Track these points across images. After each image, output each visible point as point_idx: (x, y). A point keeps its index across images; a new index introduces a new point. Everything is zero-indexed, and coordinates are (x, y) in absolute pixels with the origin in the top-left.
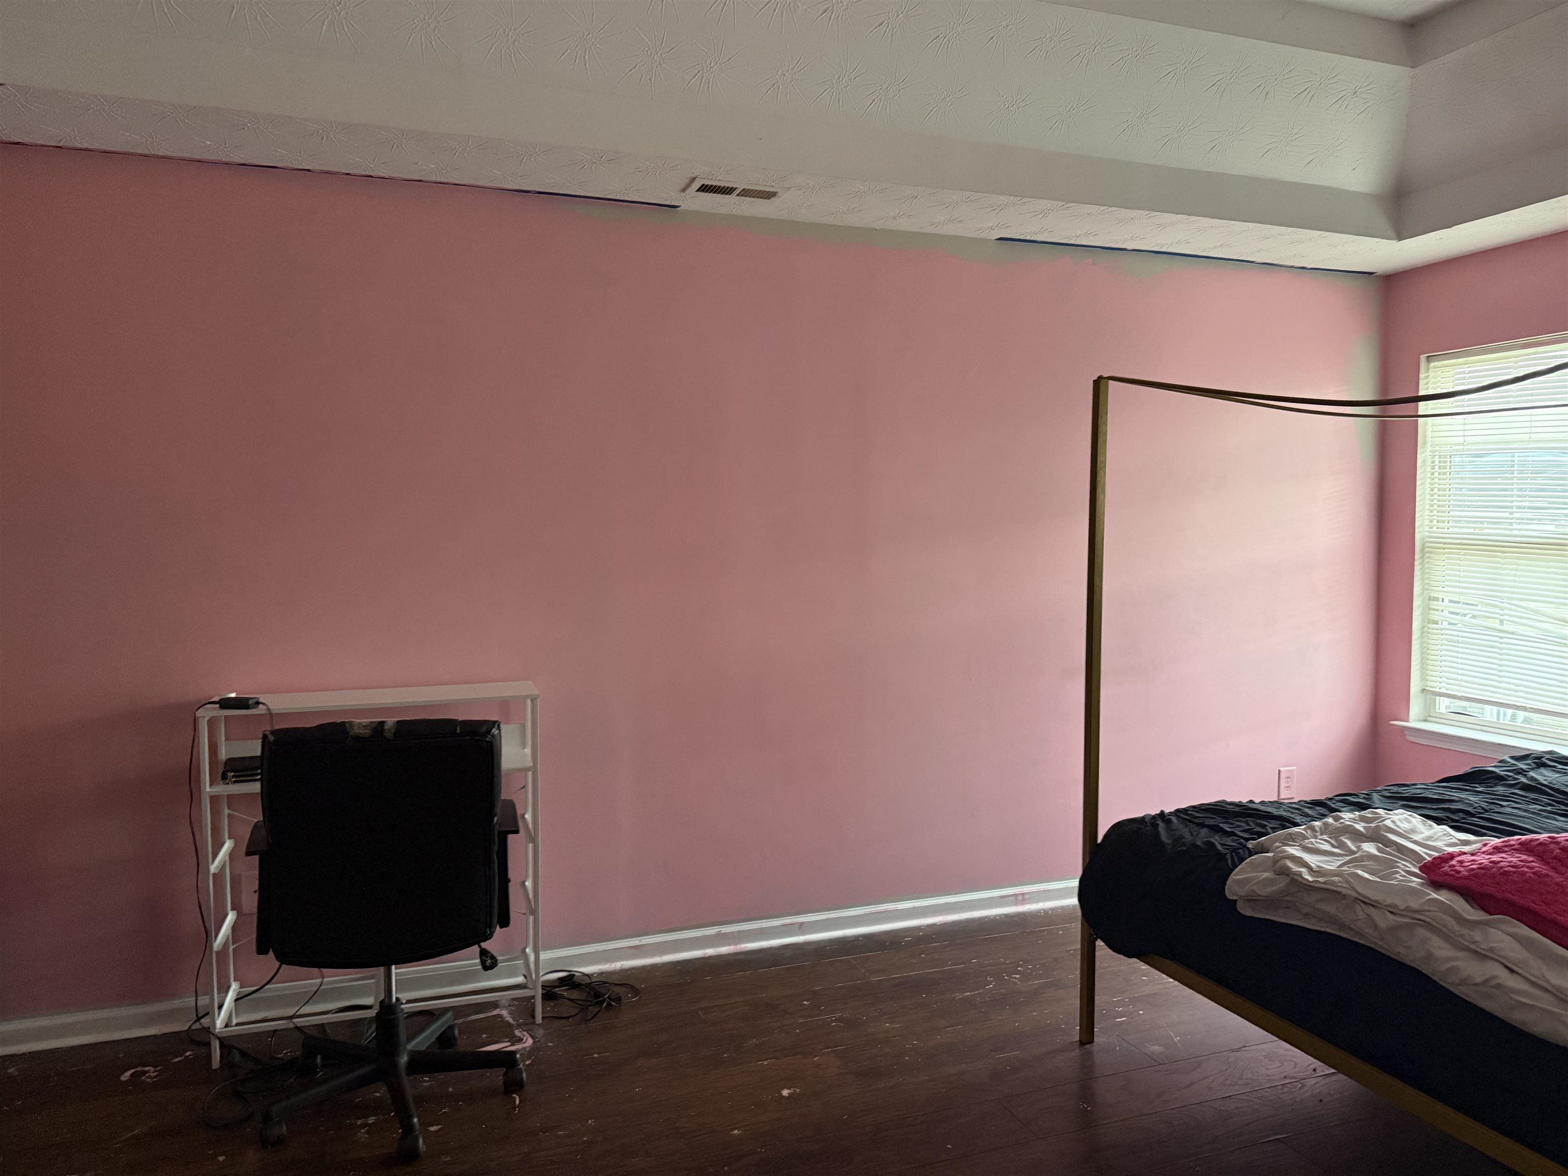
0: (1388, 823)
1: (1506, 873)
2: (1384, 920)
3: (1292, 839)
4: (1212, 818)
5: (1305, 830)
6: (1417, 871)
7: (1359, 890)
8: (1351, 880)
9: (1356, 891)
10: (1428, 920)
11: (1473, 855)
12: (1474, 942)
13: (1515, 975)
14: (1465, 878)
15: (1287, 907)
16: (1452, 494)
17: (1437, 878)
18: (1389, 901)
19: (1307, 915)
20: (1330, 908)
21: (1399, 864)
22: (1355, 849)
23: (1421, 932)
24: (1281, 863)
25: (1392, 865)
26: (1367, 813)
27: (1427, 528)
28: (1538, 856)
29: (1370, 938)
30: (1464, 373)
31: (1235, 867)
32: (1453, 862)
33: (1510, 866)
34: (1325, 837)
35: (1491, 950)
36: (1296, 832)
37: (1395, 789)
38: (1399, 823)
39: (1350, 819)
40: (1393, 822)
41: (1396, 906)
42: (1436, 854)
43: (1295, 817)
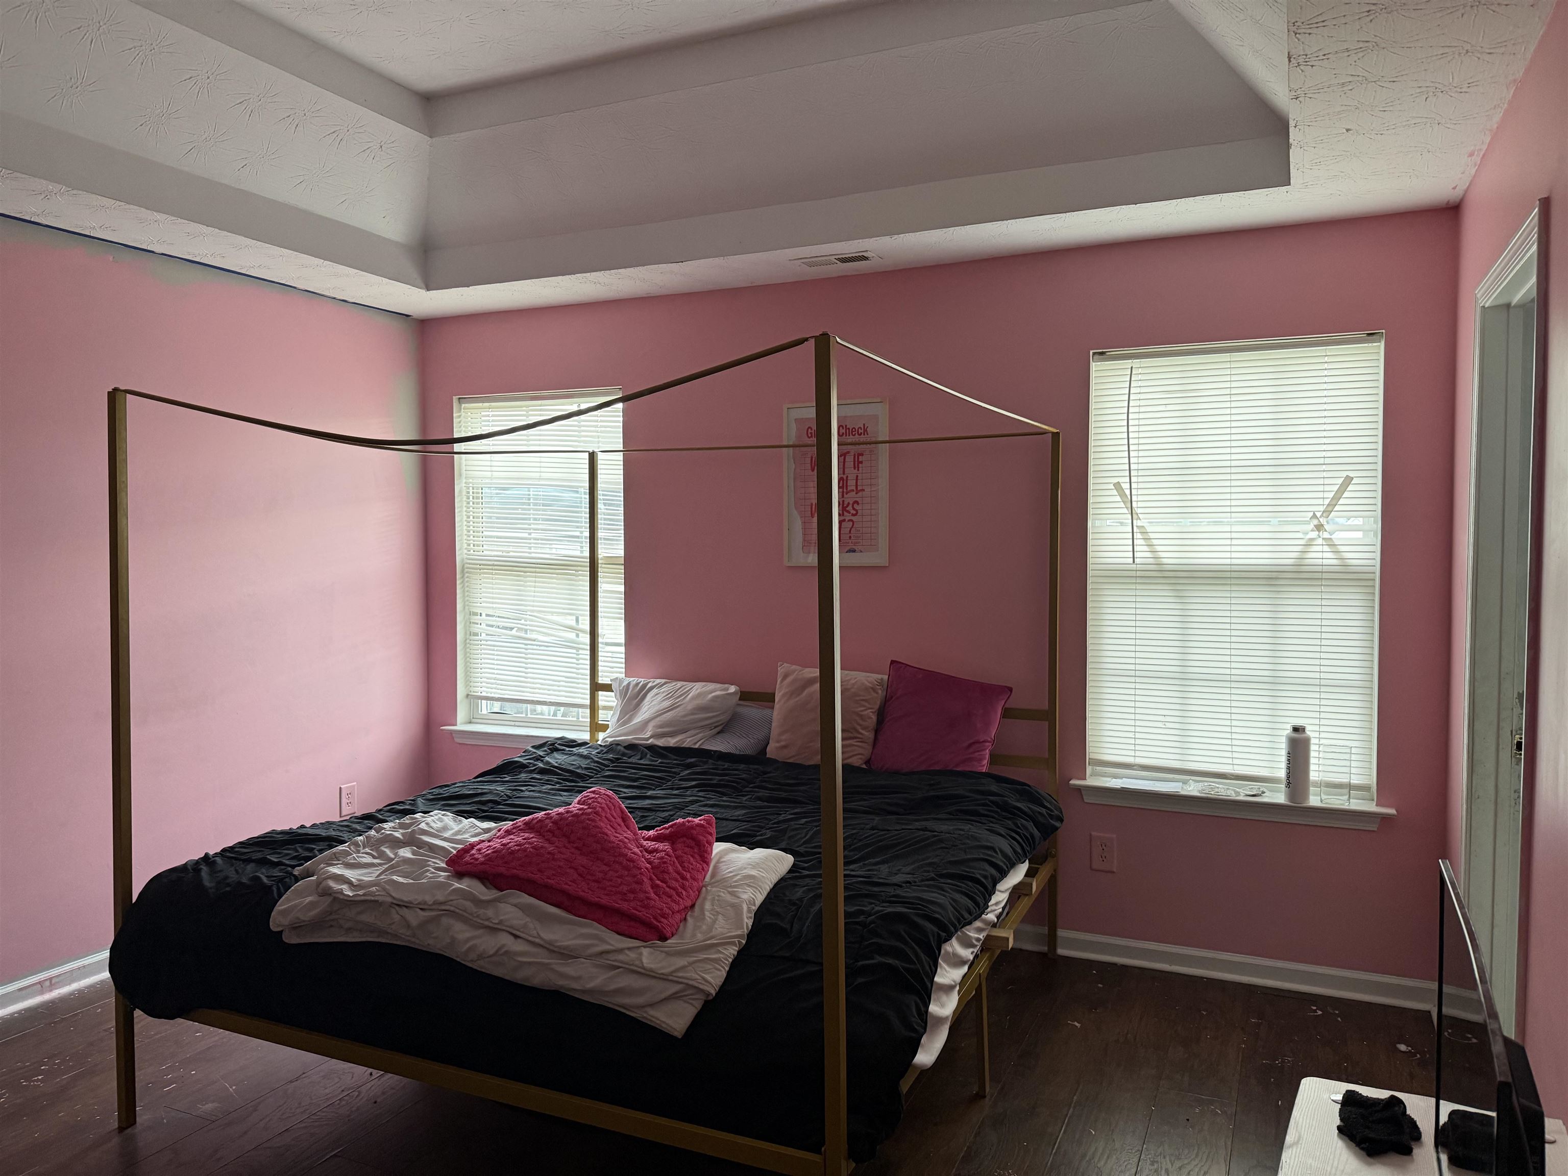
0: (423, 826)
1: (513, 853)
2: (414, 918)
3: (336, 857)
4: (259, 851)
5: (349, 847)
6: (444, 865)
7: (394, 895)
8: (387, 887)
9: (391, 896)
10: (452, 909)
11: (489, 841)
12: (488, 919)
13: (519, 940)
14: (482, 863)
15: (331, 926)
16: (485, 522)
17: (460, 869)
18: (420, 898)
19: (349, 930)
20: (368, 918)
21: (429, 863)
22: (393, 856)
23: (445, 921)
24: (324, 884)
25: (423, 864)
26: (407, 820)
27: (465, 551)
28: (537, 832)
29: (404, 938)
30: (488, 416)
31: (280, 896)
32: (473, 852)
33: (515, 845)
34: (367, 850)
35: (501, 922)
36: (340, 850)
37: (437, 791)
38: (433, 824)
39: (390, 828)
40: (427, 824)
41: (425, 903)
42: (460, 846)
43: (342, 835)
